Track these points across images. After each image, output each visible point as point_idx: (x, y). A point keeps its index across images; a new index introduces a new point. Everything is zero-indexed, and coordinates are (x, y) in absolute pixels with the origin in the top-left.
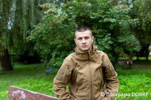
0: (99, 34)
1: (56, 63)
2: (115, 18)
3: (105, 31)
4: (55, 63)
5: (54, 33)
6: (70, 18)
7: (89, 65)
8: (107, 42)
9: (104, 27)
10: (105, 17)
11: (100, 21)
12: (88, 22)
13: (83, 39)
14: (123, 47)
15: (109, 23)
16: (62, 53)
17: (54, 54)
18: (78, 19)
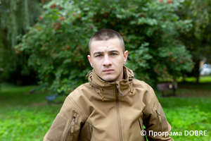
0: (131, 43)
1: (63, 88)
2: (156, 18)
3: (140, 38)
4: (60, 88)
5: (59, 40)
6: (85, 16)
7: (118, 111)
8: (142, 55)
9: (138, 32)
10: (140, 17)
11: (133, 23)
12: (113, 23)
13: (106, 56)
14: (166, 64)
15: (146, 26)
16: (72, 73)
17: (58, 74)
18: (98, 18)
